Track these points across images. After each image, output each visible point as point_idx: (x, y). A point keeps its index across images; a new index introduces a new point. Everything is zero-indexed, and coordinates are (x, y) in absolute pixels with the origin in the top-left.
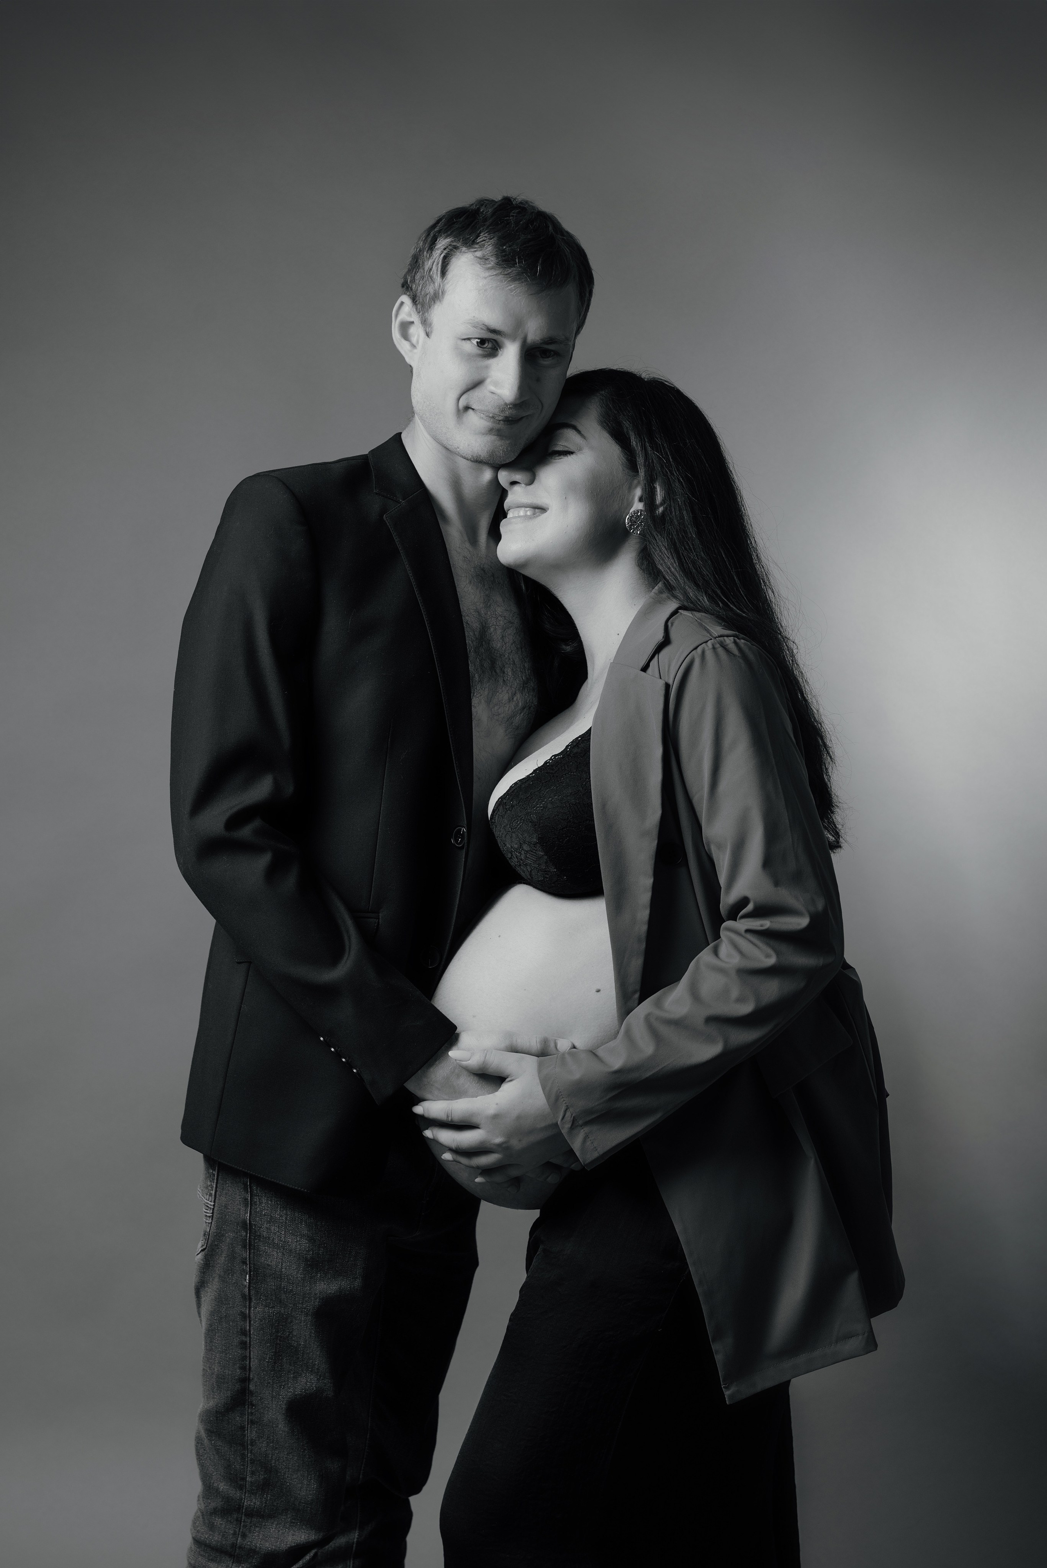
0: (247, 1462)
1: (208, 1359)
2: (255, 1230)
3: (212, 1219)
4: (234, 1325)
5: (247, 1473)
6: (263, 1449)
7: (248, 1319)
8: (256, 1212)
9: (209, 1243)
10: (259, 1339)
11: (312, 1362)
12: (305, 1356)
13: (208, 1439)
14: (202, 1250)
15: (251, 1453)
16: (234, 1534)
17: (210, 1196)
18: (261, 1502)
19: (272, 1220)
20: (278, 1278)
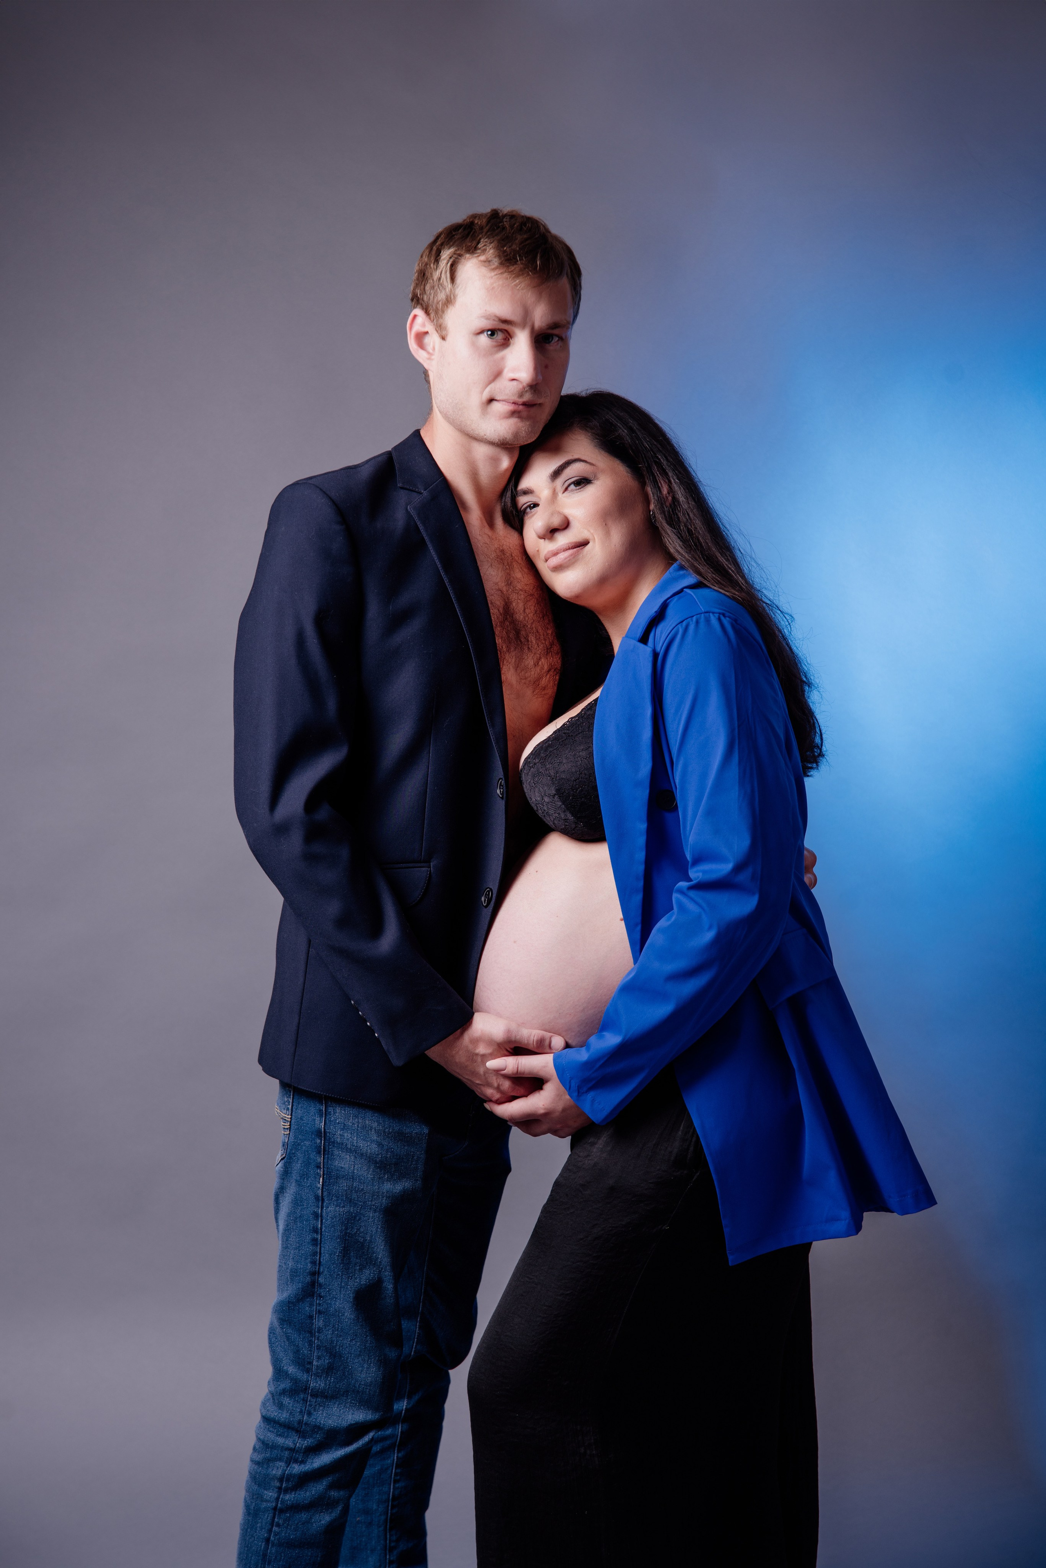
0: (314, 1348)
1: (283, 1256)
2: (329, 1137)
3: (290, 1131)
4: (307, 1223)
5: (313, 1358)
6: (329, 1336)
7: (320, 1218)
8: (330, 1121)
9: (288, 1152)
10: (330, 1236)
11: (376, 1256)
12: (370, 1250)
13: (281, 1327)
14: (282, 1159)
15: (318, 1339)
16: (301, 1412)
17: (287, 1110)
18: (325, 1384)
19: (345, 1128)
20: (350, 1178)
